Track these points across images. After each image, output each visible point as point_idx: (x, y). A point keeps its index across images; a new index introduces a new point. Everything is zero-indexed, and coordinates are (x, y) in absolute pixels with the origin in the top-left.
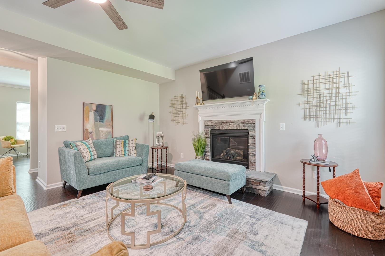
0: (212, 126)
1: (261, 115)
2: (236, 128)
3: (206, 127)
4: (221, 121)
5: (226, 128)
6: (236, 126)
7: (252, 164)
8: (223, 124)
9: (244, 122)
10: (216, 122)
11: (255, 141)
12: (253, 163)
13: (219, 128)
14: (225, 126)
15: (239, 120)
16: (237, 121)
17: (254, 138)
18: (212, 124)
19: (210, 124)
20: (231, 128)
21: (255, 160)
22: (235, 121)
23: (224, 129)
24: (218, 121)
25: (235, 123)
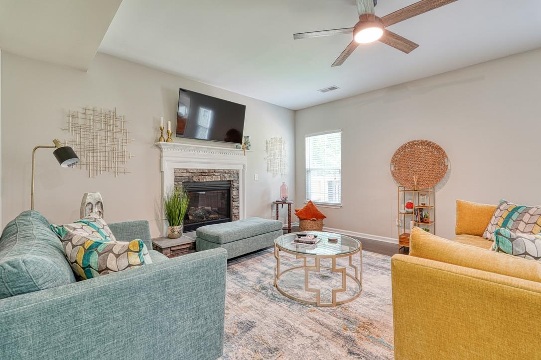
0: (187, 177)
1: (244, 166)
2: (219, 179)
3: (176, 179)
4: (202, 170)
5: (207, 179)
6: (220, 177)
7: (236, 218)
8: (204, 174)
9: (229, 172)
10: (195, 171)
11: (239, 192)
12: (237, 216)
13: (199, 179)
14: (206, 177)
15: (223, 170)
16: (222, 171)
17: (238, 190)
18: (188, 174)
19: (185, 175)
20: (214, 179)
21: (239, 213)
22: (220, 171)
23: (205, 181)
24: (198, 169)
25: (219, 174)
